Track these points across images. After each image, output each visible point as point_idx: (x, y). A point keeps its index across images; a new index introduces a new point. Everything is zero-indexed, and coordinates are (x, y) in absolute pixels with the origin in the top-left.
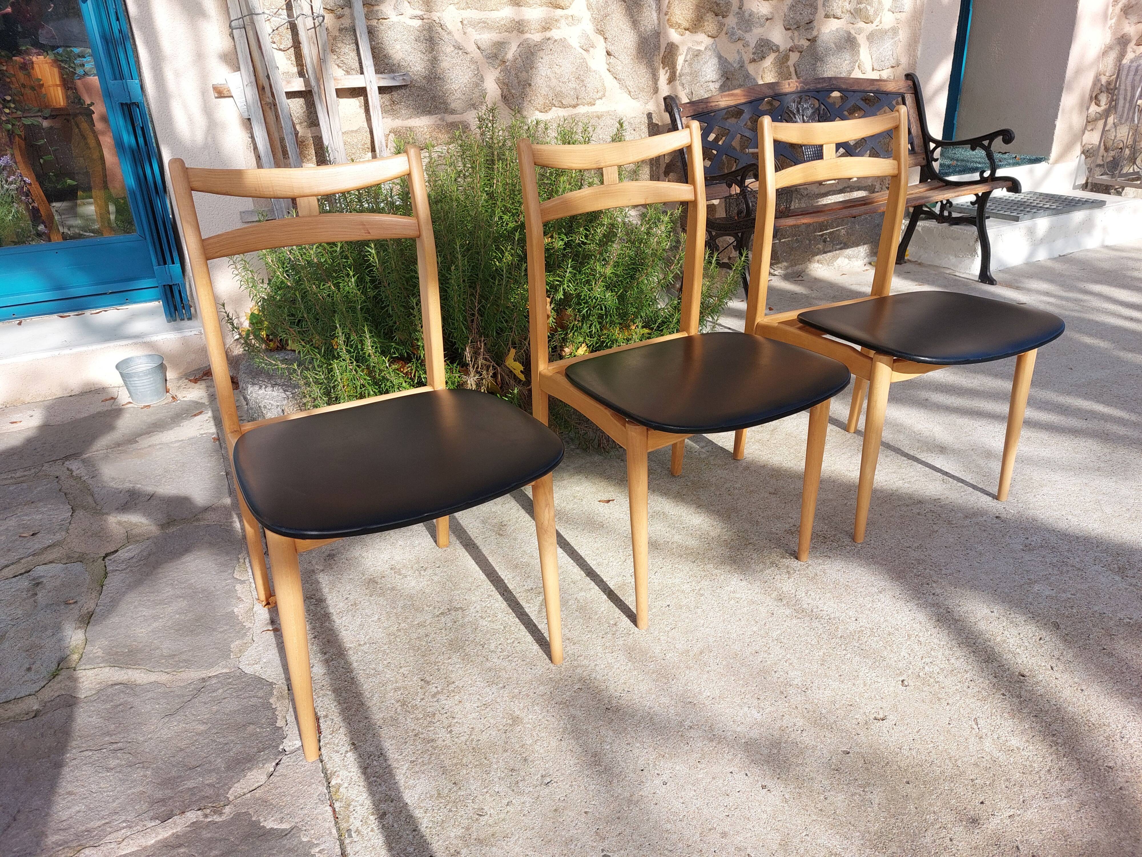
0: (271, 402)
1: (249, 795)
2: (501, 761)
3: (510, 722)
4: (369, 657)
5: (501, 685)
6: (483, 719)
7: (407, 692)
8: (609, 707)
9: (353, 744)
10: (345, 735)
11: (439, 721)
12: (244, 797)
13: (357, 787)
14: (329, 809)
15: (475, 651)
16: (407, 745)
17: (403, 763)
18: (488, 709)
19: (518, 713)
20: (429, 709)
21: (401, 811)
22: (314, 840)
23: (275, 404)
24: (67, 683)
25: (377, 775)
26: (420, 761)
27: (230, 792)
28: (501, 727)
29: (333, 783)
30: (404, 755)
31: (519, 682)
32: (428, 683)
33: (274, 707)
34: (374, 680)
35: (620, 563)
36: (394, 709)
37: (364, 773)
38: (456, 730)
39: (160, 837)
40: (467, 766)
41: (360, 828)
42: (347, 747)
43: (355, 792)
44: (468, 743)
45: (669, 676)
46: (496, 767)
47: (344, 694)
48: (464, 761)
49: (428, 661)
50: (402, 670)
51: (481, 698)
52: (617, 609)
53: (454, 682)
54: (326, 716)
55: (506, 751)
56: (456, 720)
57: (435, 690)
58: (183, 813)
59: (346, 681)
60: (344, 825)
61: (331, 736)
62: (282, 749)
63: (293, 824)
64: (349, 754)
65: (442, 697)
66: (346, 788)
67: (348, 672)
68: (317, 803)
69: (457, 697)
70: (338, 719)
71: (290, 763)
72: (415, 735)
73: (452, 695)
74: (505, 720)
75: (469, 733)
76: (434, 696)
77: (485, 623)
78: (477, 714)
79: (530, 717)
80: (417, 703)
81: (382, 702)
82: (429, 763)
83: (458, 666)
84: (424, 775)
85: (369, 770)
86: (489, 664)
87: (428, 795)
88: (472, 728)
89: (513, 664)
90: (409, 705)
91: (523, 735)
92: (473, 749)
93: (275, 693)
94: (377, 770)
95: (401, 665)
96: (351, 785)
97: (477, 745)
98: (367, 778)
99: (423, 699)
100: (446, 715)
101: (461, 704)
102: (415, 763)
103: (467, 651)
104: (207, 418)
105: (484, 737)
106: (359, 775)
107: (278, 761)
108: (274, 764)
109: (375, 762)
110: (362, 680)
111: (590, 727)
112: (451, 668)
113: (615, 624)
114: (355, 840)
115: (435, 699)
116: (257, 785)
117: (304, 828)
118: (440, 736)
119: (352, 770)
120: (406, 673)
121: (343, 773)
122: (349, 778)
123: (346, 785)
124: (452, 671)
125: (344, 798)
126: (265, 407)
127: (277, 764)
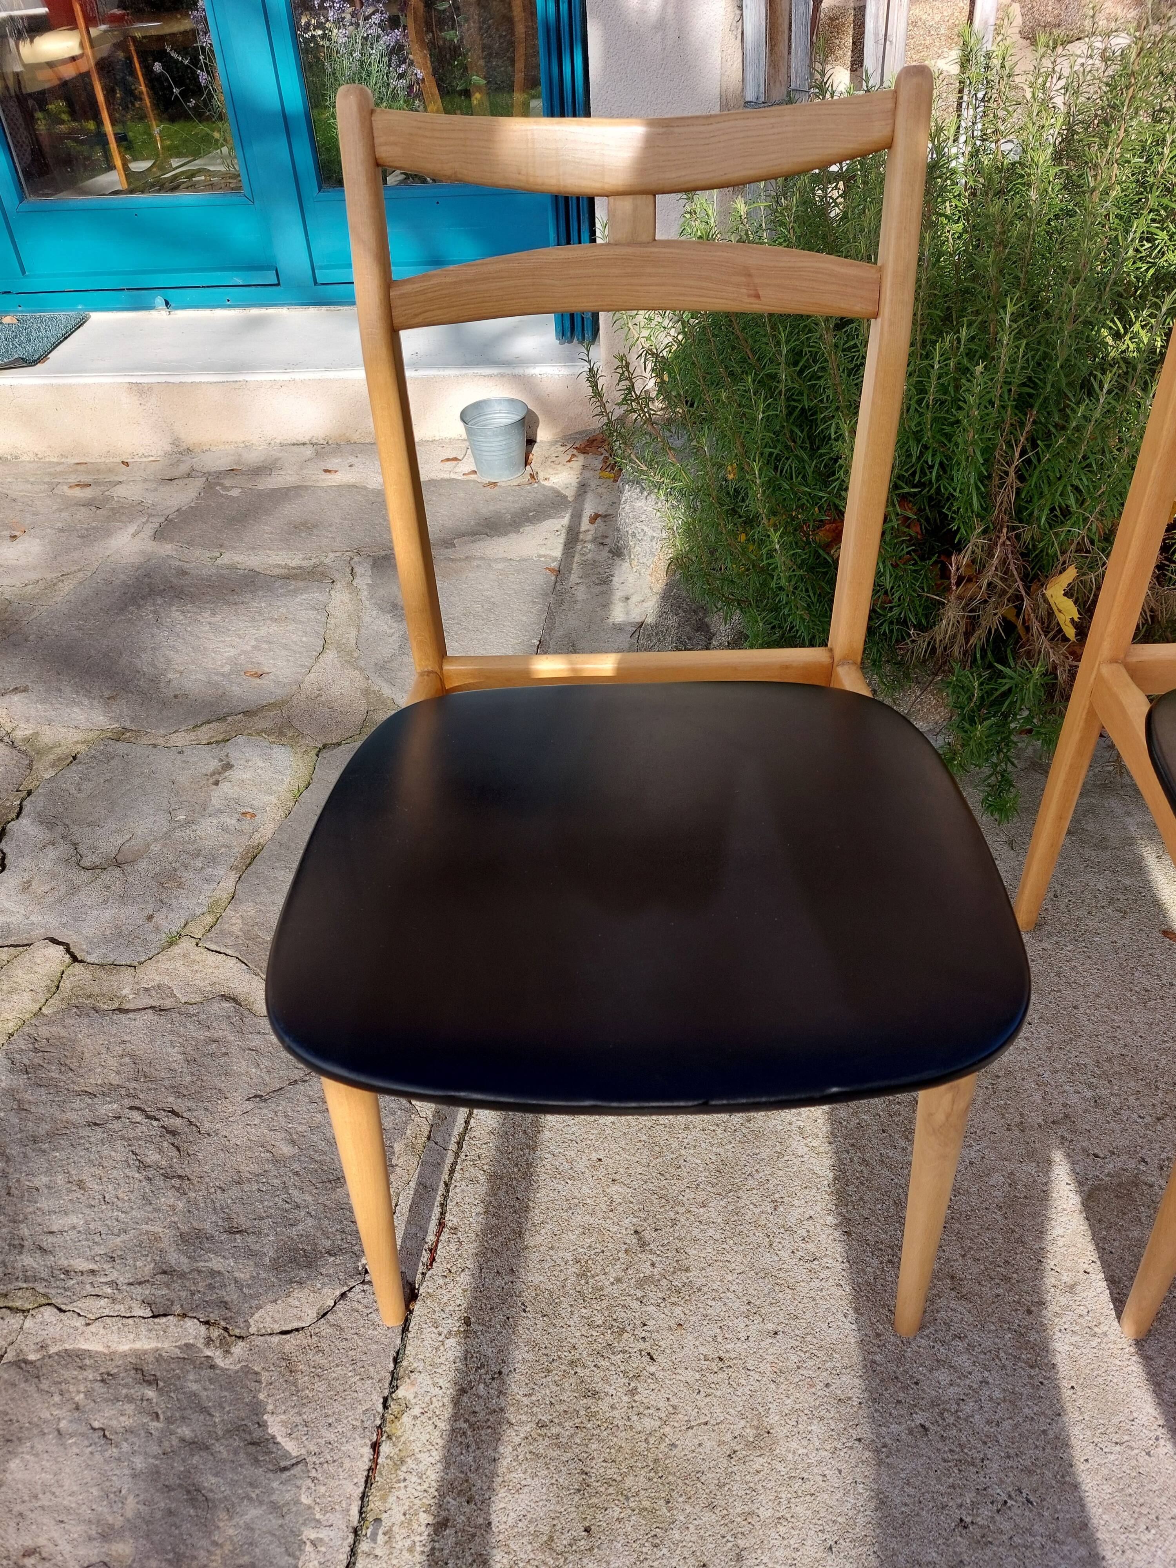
0: (645, 528)
1: (276, 1339)
2: (692, 1528)
3: (750, 1433)
4: (574, 1129)
5: (771, 1327)
6: (703, 1394)
7: (600, 1248)
8: (968, 1519)
9: (467, 1322)
10: (464, 1291)
11: (624, 1352)
12: (268, 1338)
13: (432, 1427)
14: (367, 1452)
15: (757, 1211)
16: (549, 1379)
17: (524, 1418)
18: (721, 1375)
19: (774, 1419)
20: (620, 1313)
21: (474, 1535)
22: (317, 1508)
23: (650, 533)
24: (178, 965)
25: (473, 1419)
26: (554, 1430)
27: (256, 1316)
28: (728, 1437)
29: (400, 1393)
30: (534, 1398)
31: (809, 1338)
32: (643, 1244)
33: (394, 1162)
34: (560, 1187)
35: (1148, 1119)
36: (563, 1277)
37: (456, 1402)
38: (644, 1393)
39: (138, 1345)
40: (627, 1498)
41: (396, 1529)
42: (453, 1324)
43: (424, 1437)
44: (652, 1440)
45: (1144, 1510)
46: (677, 1537)
47: (501, 1194)
48: (629, 1481)
49: (665, 1192)
50: (613, 1189)
51: (719, 1339)
52: (1091, 1247)
53: (687, 1270)
54: (455, 1229)
55: (711, 1507)
56: (652, 1369)
57: (648, 1270)
58: (184, 1316)
59: (516, 1165)
60: (375, 1503)
61: (441, 1281)
62: (364, 1266)
63: (303, 1451)
64: (452, 1342)
65: (653, 1295)
66: (415, 1418)
67: (528, 1146)
68: (354, 1428)
69: (678, 1310)
70: (470, 1248)
71: (360, 1307)
72: (572, 1363)
73: (673, 1300)
74: (743, 1423)
75: (663, 1415)
76: (641, 1283)
77: (802, 1150)
78: (698, 1376)
79: (794, 1445)
80: (607, 1283)
81: (552, 1248)
82: (566, 1448)
83: (711, 1232)
84: (546, 1472)
85: (465, 1399)
86: (767, 1259)
87: (532, 1529)
88: (674, 1407)
89: (816, 1284)
90: (591, 1282)
91: (759, 1487)
92: (656, 1461)
93: (408, 1132)
94: (477, 1409)
95: (617, 1177)
96: (424, 1418)
97: (667, 1456)
98: (455, 1417)
99: (618, 1280)
100: (641, 1345)
101: (680, 1331)
102: (544, 1430)
103: (741, 1204)
104: (559, 527)
105: (688, 1441)
106: (445, 1400)
107: (346, 1289)
108: (338, 1293)
109: (482, 1386)
110: (543, 1176)
111: (906, 1551)
112: (696, 1232)
113: (1072, 1287)
114: (378, 1552)
115: (639, 1294)
116: (296, 1325)
117: (313, 1473)
118: (612, 1391)
119: (441, 1382)
120: (618, 1199)
121: (423, 1380)
122: (427, 1399)
123: (416, 1411)
124: (696, 1240)
125: (403, 1439)
126: (634, 535)
127: (343, 1295)
